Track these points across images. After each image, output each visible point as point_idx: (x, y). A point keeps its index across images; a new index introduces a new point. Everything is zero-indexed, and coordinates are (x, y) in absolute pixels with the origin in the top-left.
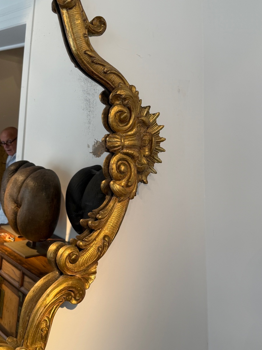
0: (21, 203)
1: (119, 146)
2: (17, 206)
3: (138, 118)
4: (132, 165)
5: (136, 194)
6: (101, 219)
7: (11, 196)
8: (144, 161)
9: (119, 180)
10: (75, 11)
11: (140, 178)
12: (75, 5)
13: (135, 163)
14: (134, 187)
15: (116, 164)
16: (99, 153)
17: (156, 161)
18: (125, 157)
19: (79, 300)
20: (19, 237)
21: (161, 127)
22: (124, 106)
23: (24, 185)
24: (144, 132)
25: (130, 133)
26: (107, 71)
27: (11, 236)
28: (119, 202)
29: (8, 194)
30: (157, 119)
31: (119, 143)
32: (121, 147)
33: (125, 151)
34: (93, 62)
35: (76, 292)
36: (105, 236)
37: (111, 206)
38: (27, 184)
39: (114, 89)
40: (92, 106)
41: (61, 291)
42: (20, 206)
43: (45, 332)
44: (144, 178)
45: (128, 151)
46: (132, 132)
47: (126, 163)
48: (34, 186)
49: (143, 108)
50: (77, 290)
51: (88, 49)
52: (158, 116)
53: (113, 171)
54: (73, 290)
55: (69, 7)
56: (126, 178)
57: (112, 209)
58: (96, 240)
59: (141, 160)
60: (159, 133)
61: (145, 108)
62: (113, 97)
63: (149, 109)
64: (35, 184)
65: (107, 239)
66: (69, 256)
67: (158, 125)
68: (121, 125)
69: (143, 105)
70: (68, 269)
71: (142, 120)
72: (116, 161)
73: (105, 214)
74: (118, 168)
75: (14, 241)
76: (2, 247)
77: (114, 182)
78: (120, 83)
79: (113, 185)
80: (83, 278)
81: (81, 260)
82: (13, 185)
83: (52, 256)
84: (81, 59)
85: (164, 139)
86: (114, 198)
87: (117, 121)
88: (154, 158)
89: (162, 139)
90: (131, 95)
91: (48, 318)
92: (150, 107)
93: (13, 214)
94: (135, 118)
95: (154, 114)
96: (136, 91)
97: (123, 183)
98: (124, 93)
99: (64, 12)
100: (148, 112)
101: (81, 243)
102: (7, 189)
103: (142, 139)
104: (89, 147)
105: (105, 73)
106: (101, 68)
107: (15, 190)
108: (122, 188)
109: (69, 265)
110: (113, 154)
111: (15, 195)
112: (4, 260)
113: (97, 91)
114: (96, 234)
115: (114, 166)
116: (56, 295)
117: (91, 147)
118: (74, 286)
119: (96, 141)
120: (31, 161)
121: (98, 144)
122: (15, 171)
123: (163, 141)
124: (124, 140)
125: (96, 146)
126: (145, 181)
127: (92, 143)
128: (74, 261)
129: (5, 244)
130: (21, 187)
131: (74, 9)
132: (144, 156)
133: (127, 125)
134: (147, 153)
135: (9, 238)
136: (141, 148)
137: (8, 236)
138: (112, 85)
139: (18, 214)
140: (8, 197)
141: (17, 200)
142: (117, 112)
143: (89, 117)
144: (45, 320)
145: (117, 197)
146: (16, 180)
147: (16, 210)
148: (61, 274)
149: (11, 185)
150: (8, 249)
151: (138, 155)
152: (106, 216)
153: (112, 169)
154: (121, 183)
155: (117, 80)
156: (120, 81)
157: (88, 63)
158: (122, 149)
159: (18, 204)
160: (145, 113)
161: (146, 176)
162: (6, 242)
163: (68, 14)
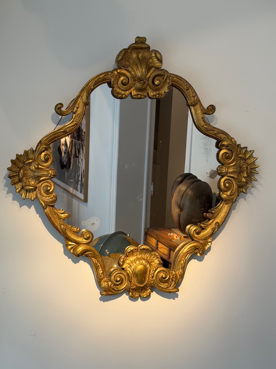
0: (183, 207)
1: (224, 172)
2: (181, 211)
3: (237, 155)
4: (234, 183)
5: (236, 199)
6: (214, 213)
7: (176, 203)
8: (244, 180)
9: (226, 192)
10: (198, 107)
11: (241, 190)
12: (197, 104)
13: (236, 181)
14: (235, 196)
15: (224, 183)
16: (213, 177)
17: (253, 180)
18: (229, 178)
19: (201, 253)
20: (184, 237)
21: (256, 159)
22: (228, 150)
23: (185, 194)
24: (243, 163)
25: (231, 165)
26: (216, 133)
27: (178, 236)
28: (226, 204)
29: (174, 201)
30: (253, 154)
31: (224, 171)
32: (225, 173)
33: (229, 175)
34: (207, 130)
35: (199, 249)
36: (217, 223)
37: (221, 206)
38: (187, 193)
39: (221, 141)
40: (209, 151)
41: (191, 247)
42: (182, 210)
43: (183, 265)
44: (244, 190)
45: (230, 175)
46: (233, 164)
47: (230, 182)
48: (191, 195)
49: (242, 148)
50: (200, 248)
51: (204, 124)
52: (253, 152)
53: (222, 186)
54: (198, 248)
55: (194, 105)
56: (231, 190)
57: (221, 208)
58: (211, 224)
59: (241, 180)
60: (255, 163)
61: (244, 148)
62: (220, 146)
63: (247, 149)
64: (192, 193)
65: (217, 224)
66: (195, 230)
67: (253, 157)
68: (227, 160)
69: (242, 147)
70: (195, 237)
71: (240, 157)
72: (223, 181)
73: (217, 210)
74: (225, 185)
75: (180, 239)
76: (171, 242)
77: (223, 193)
78: (225, 137)
79: (222, 194)
80: (204, 243)
81: (202, 234)
82: (177, 194)
83: (188, 231)
84: (201, 129)
85: (258, 166)
86: (223, 202)
87: (224, 158)
88: (251, 178)
89: (257, 166)
90: (231, 144)
91: (185, 259)
92: (247, 147)
93: (178, 217)
94: (235, 156)
95: (250, 151)
96: (234, 141)
97: (229, 193)
98: (226, 143)
99: (192, 107)
100: (246, 151)
101: (203, 225)
102: (173, 197)
103: (241, 168)
104: (207, 173)
105: (215, 134)
106: (212, 132)
107: (179, 198)
108: (226, 196)
109: (196, 235)
110: (223, 177)
111: (179, 202)
112: (171, 251)
113: (212, 143)
114: (211, 221)
115: (222, 184)
116: (188, 249)
117: (208, 173)
118: (198, 246)
119: (211, 170)
120: (194, 174)
121: (213, 171)
122: (181, 182)
123: (257, 167)
124: (227, 169)
125: (212, 173)
126: (245, 192)
127: (209, 171)
128: (198, 233)
129: (173, 240)
130: (183, 196)
131: (196, 106)
132: (244, 177)
133: (230, 160)
134: (245, 175)
135: (177, 237)
136: (240, 172)
137: (176, 235)
138: (220, 139)
139: (181, 216)
140: (174, 203)
141: (180, 206)
142: (223, 154)
143: (207, 157)
144: (183, 260)
145: (225, 201)
146: (180, 190)
147: (180, 214)
148: (193, 240)
149: (176, 194)
150: (175, 244)
151: (237, 177)
152: (217, 212)
153: (221, 185)
154: (227, 194)
155: (223, 136)
156: (225, 136)
157: (205, 130)
158: (227, 174)
159: (181, 208)
160: (244, 151)
161: (245, 189)
162: (173, 239)
163: (194, 108)
